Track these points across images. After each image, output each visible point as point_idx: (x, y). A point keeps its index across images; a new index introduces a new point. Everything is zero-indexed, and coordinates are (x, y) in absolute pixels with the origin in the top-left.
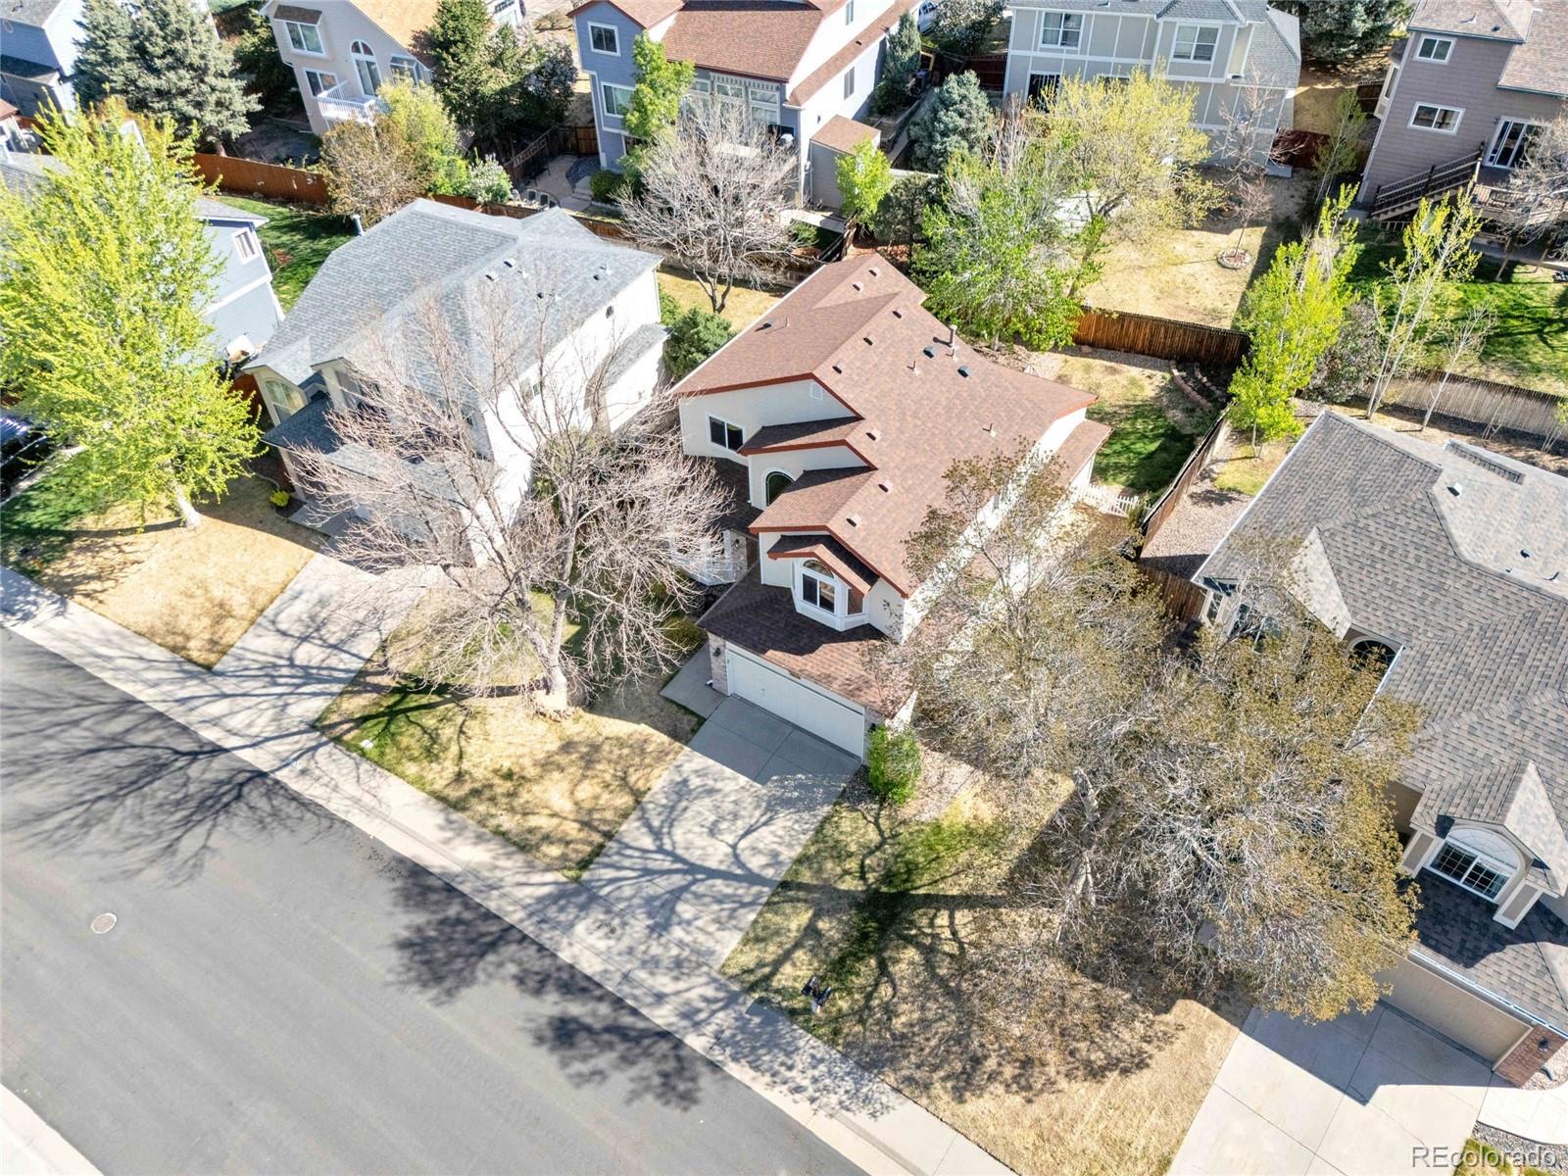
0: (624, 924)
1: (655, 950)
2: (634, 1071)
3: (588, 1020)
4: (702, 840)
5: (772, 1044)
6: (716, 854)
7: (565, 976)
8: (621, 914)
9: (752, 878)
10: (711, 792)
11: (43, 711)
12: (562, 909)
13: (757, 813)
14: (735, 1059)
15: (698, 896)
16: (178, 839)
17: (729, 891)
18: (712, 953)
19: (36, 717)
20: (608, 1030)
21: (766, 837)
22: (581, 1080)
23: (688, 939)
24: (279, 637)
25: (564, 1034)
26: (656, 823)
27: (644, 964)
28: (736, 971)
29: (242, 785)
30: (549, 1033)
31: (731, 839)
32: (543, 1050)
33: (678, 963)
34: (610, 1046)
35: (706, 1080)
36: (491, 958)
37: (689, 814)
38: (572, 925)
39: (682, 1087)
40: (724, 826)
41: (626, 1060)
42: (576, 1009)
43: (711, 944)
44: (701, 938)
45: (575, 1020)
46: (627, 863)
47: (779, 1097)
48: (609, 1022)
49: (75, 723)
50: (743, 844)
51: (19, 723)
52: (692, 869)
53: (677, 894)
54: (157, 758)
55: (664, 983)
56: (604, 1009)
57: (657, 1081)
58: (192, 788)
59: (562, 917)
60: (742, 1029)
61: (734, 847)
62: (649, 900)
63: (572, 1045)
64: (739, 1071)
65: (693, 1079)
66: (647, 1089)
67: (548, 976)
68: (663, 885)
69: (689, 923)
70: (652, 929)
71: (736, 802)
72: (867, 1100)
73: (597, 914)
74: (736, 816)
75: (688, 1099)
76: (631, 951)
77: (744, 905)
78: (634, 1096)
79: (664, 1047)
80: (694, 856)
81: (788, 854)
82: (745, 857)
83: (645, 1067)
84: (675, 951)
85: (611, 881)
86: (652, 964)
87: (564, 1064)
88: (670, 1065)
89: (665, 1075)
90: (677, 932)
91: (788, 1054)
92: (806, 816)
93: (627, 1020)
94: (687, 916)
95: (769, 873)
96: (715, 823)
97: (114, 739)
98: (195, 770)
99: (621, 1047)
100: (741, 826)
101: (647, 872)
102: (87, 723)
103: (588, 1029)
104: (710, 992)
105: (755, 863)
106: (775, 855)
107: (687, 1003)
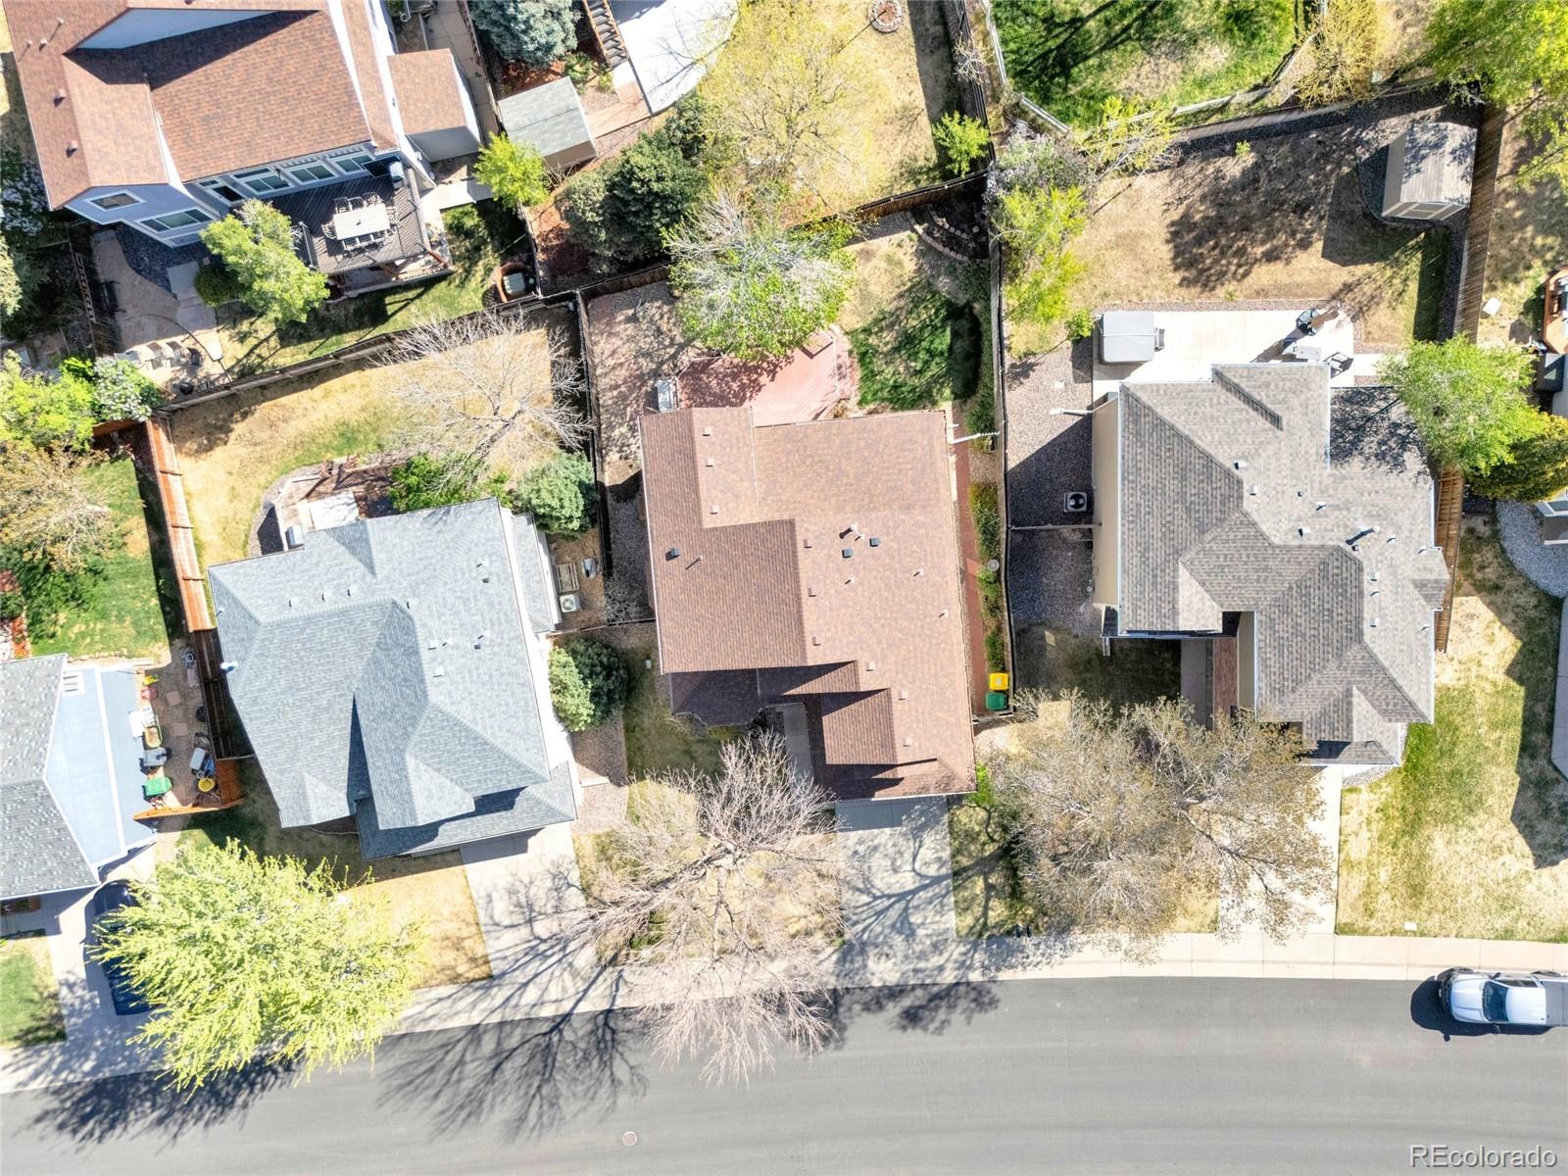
0: (891, 947)
1: (918, 948)
2: (959, 1010)
3: (917, 1003)
4: (893, 879)
5: (1011, 952)
6: (907, 881)
7: (886, 991)
8: (885, 943)
9: (937, 880)
10: (875, 848)
11: (432, 1070)
12: (852, 962)
13: (911, 843)
14: (998, 969)
15: (916, 908)
16: (612, 1074)
17: (930, 894)
18: (946, 931)
19: (432, 1077)
20: (930, 1000)
21: (926, 854)
22: (940, 1030)
23: (929, 932)
24: (511, 930)
25: (912, 1017)
26: (861, 886)
27: (919, 958)
28: (966, 931)
29: (606, 1024)
30: (905, 1022)
31: (909, 868)
32: (910, 1031)
33: (935, 946)
34: (938, 1007)
35: (994, 989)
36: (841, 1010)
37: (874, 870)
38: (865, 966)
39: (986, 1000)
40: (899, 863)
41: (951, 1007)
42: (907, 1002)
43: (943, 926)
44: (936, 927)
45: (911, 1007)
46: (864, 916)
47: (1032, 974)
48: (927, 997)
49: (461, 1062)
50: (917, 866)
51: (428, 1087)
52: (901, 896)
53: (905, 914)
54: (538, 1045)
55: (936, 960)
56: (919, 992)
57: (973, 1005)
58: (582, 1045)
59: (857, 965)
60: (992, 955)
61: (914, 870)
62: (893, 926)
63: (921, 1019)
64: (1004, 975)
65: (989, 993)
66: (972, 1011)
67: (878, 998)
68: (893, 914)
69: (923, 924)
70: (907, 939)
71: (894, 845)
72: (1072, 946)
73: (872, 952)
74: (901, 853)
75: (993, 1003)
76: (906, 957)
77: (944, 896)
78: (969, 1020)
79: (962, 989)
80: (896, 889)
81: (946, 854)
82: (924, 871)
83: (962, 1004)
84: (928, 942)
85: (864, 930)
86: (922, 956)
87: (925, 1029)
88: (973, 995)
89: (975, 1000)
90: (921, 932)
91: (1022, 952)
92: (938, 827)
93: (935, 989)
94: (919, 921)
95: (944, 871)
96: (893, 864)
97: (496, 1054)
98: (568, 1035)
99: (944, 1003)
100: (908, 856)
101: (878, 914)
102: (468, 1057)
103: (921, 1007)
104: (962, 949)
105: (932, 871)
106: (939, 859)
107: (956, 961)
